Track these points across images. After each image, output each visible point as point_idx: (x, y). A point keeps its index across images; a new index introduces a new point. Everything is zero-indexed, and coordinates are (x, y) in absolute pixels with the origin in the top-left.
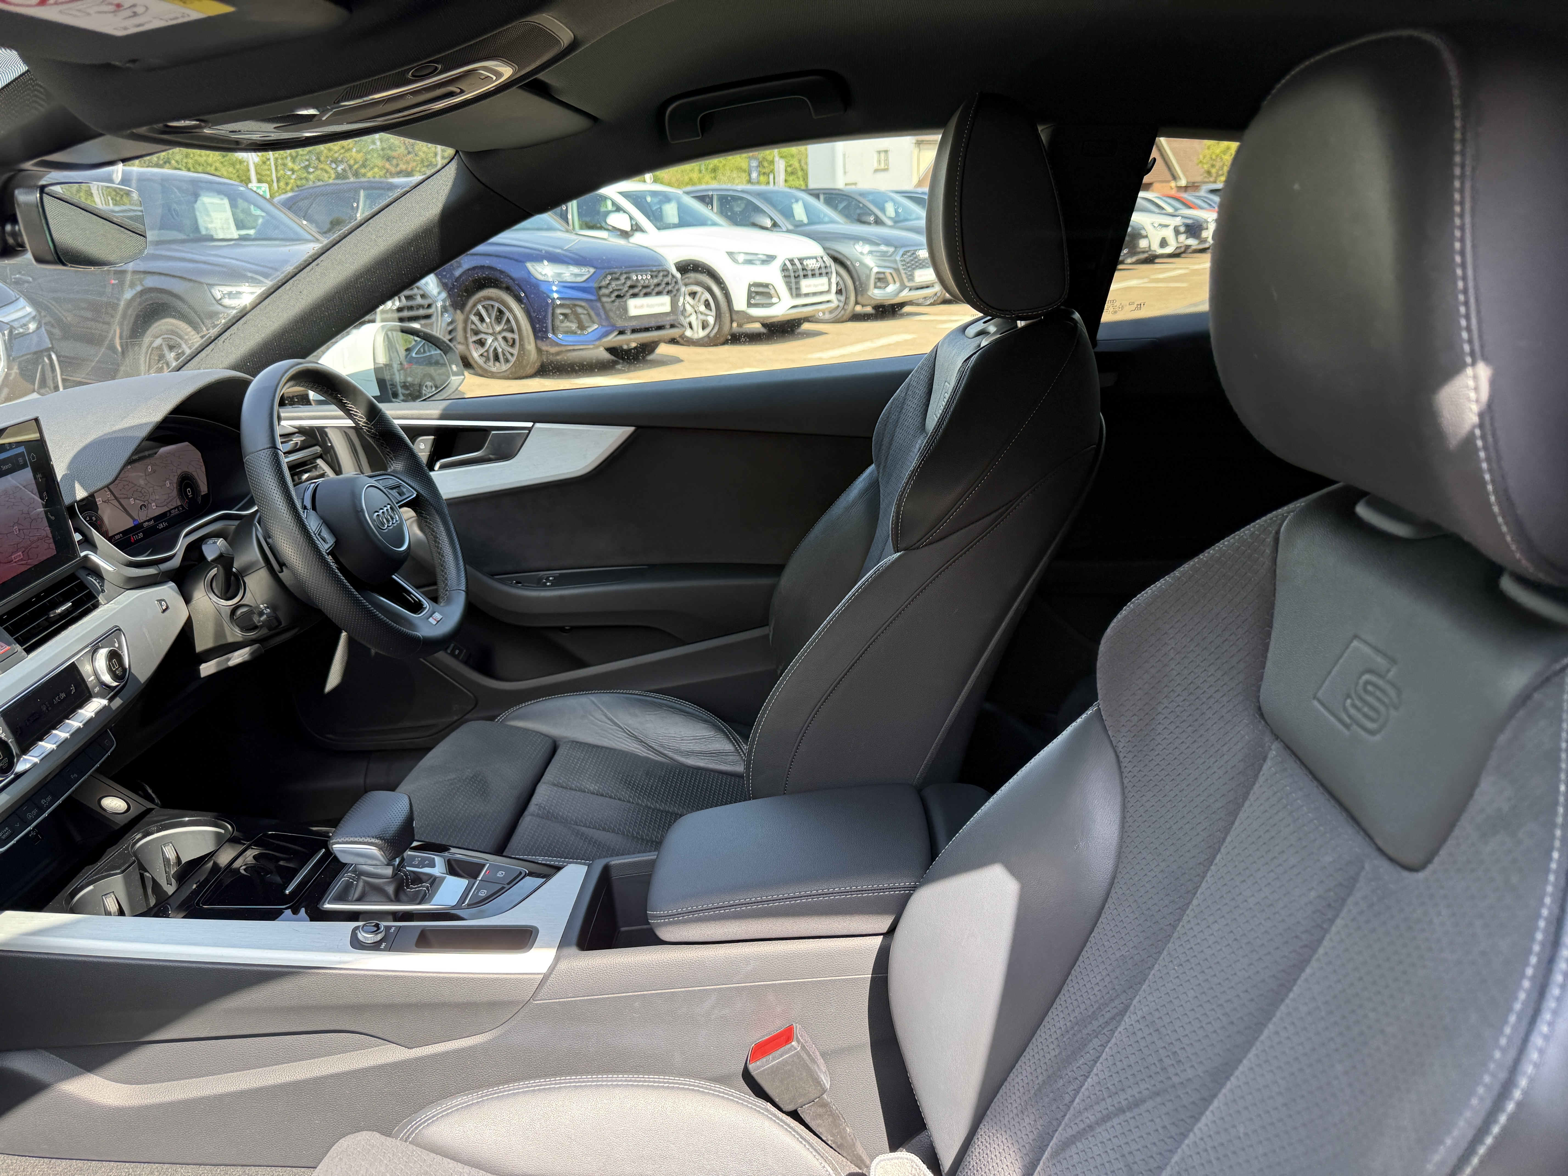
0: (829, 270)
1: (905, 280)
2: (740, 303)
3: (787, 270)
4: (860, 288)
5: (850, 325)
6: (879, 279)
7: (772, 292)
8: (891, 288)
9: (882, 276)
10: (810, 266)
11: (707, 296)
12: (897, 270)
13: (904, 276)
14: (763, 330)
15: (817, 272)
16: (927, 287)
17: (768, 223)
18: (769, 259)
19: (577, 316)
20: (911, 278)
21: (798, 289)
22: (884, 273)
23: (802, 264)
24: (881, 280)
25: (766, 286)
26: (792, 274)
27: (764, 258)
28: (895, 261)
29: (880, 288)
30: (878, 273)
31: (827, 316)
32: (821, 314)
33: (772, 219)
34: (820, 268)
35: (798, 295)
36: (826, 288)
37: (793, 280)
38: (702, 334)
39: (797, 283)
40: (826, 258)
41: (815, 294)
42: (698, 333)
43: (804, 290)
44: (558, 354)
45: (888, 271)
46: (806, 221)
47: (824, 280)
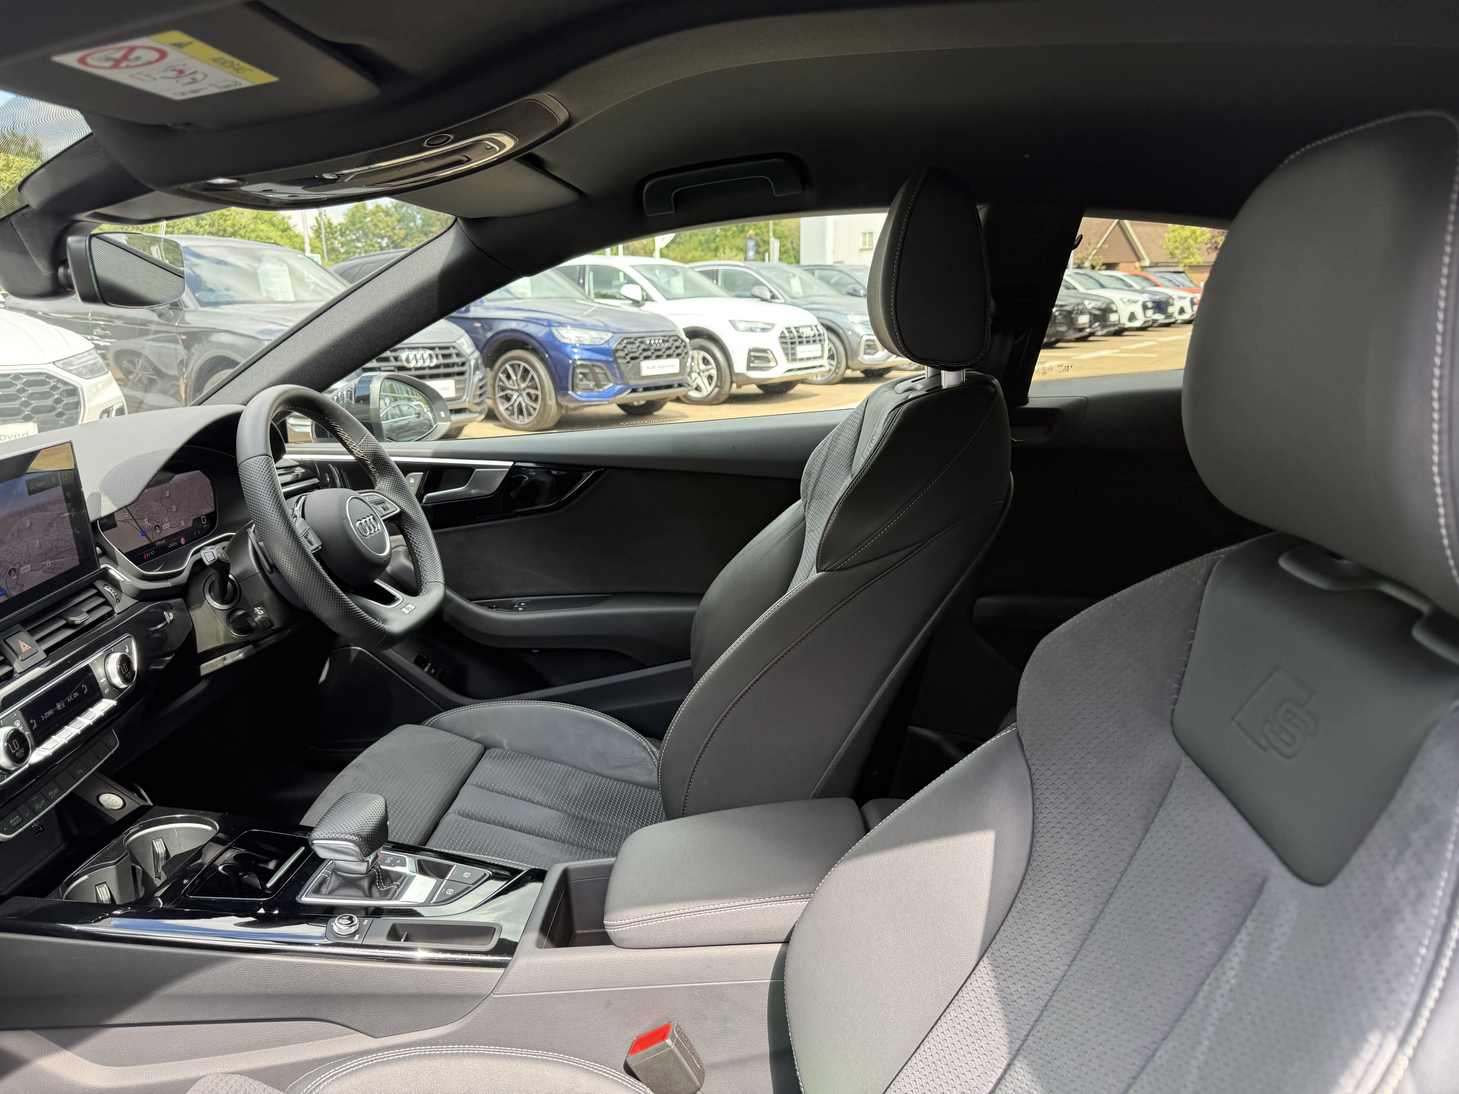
19: (595, 374)
44: (575, 409)
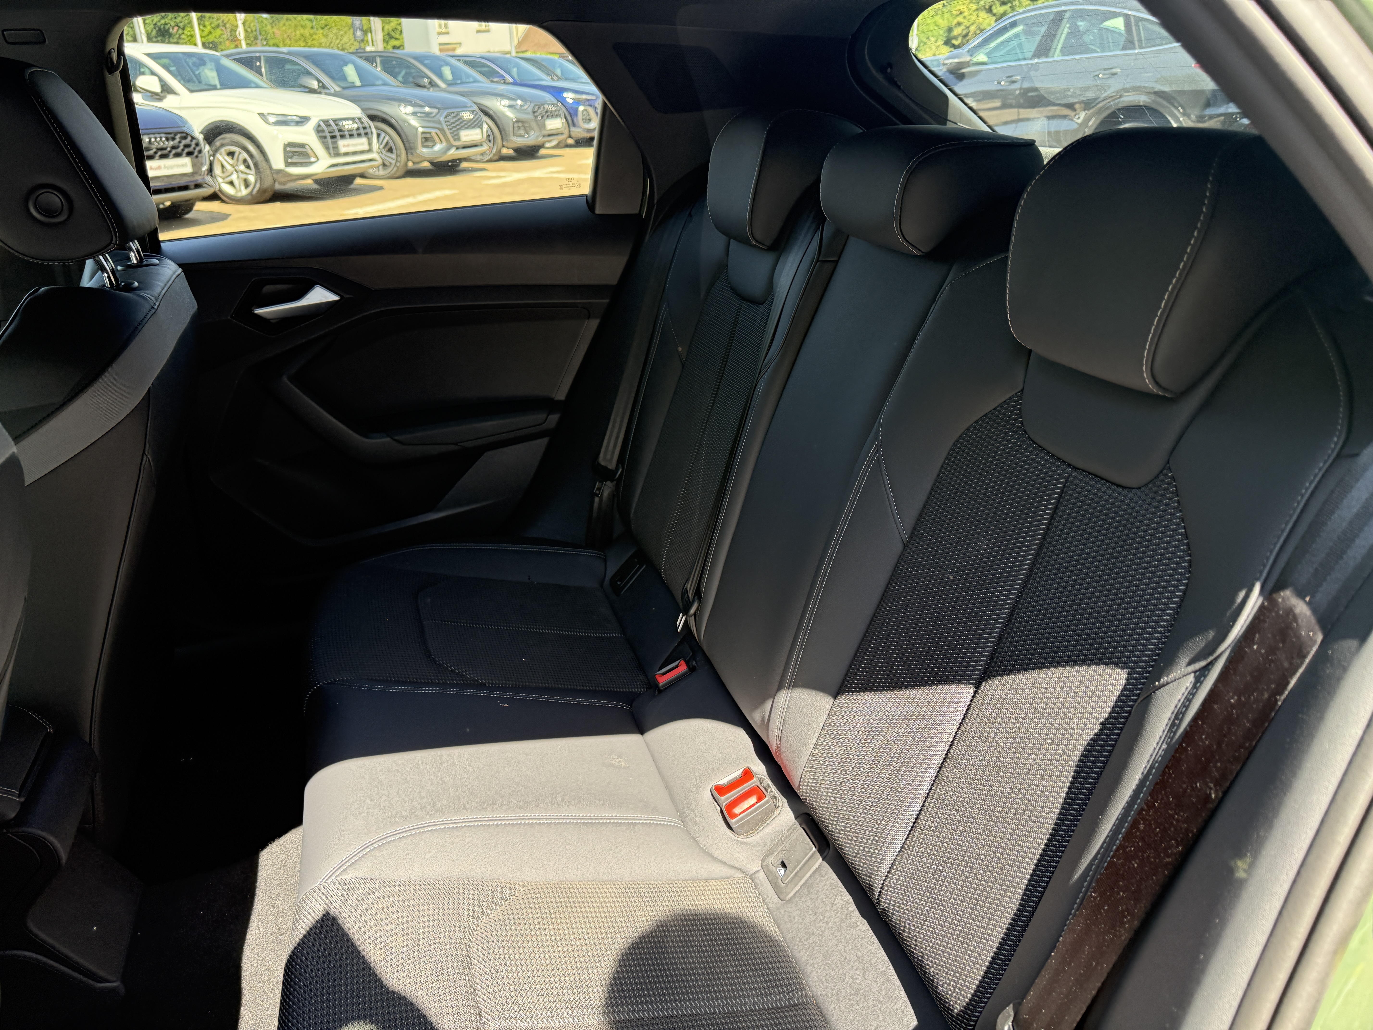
0: (368, 130)
1: (451, 139)
2: (278, 162)
3: (323, 131)
4: (409, 148)
5: (409, 180)
6: (426, 139)
7: (310, 152)
8: (438, 147)
9: (428, 136)
10: (346, 127)
11: (245, 155)
12: (442, 130)
13: (450, 136)
14: (316, 187)
15: (355, 133)
16: (476, 146)
17: (315, 85)
18: (302, 121)
20: (457, 138)
21: (336, 148)
22: (430, 133)
23: (337, 125)
24: (427, 140)
25: (303, 146)
26: (328, 135)
27: (298, 119)
28: (440, 123)
29: (427, 147)
30: (423, 133)
31: (382, 172)
32: (371, 171)
33: (319, 81)
34: (358, 129)
35: (337, 154)
36: (366, 147)
37: (329, 139)
38: (244, 192)
39: (335, 143)
40: (365, 119)
41: (354, 153)
42: (240, 190)
43: (343, 150)
45: (433, 131)
46: (358, 83)
47: (364, 140)
